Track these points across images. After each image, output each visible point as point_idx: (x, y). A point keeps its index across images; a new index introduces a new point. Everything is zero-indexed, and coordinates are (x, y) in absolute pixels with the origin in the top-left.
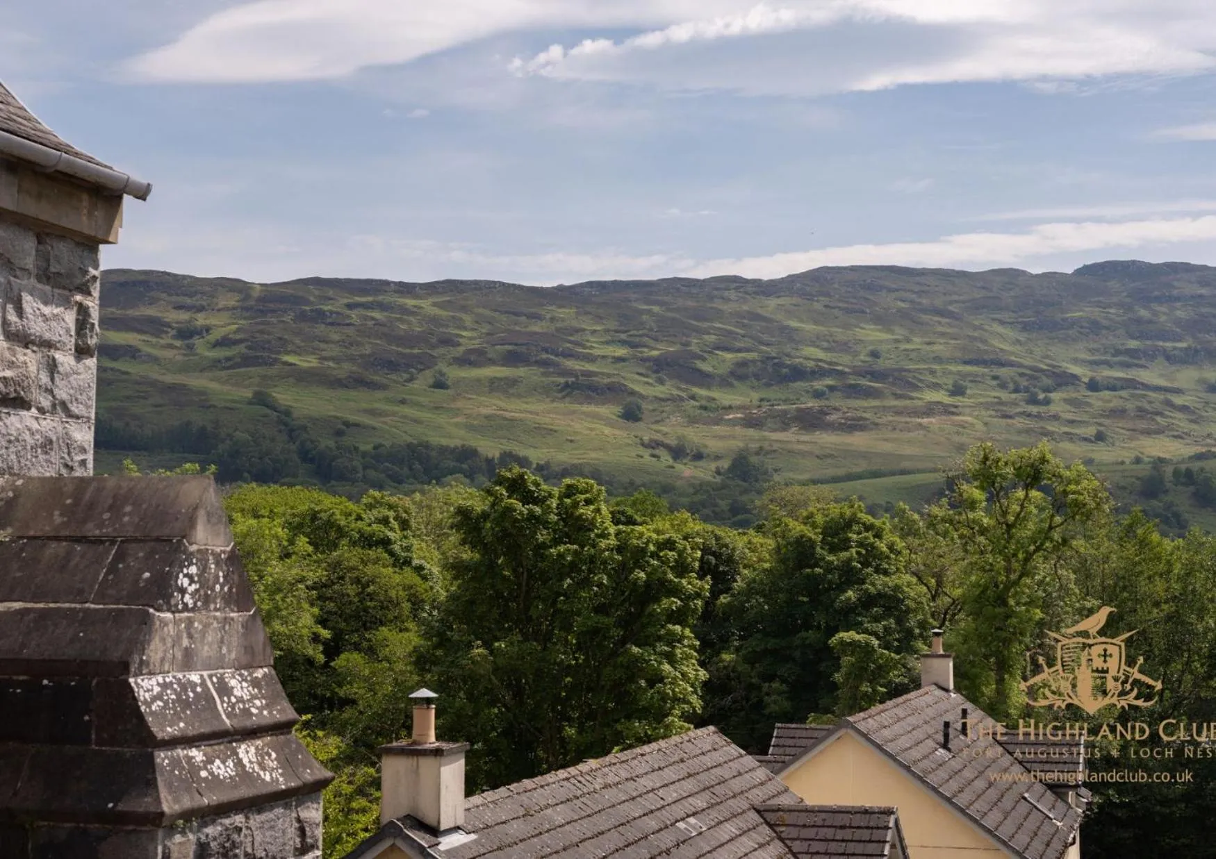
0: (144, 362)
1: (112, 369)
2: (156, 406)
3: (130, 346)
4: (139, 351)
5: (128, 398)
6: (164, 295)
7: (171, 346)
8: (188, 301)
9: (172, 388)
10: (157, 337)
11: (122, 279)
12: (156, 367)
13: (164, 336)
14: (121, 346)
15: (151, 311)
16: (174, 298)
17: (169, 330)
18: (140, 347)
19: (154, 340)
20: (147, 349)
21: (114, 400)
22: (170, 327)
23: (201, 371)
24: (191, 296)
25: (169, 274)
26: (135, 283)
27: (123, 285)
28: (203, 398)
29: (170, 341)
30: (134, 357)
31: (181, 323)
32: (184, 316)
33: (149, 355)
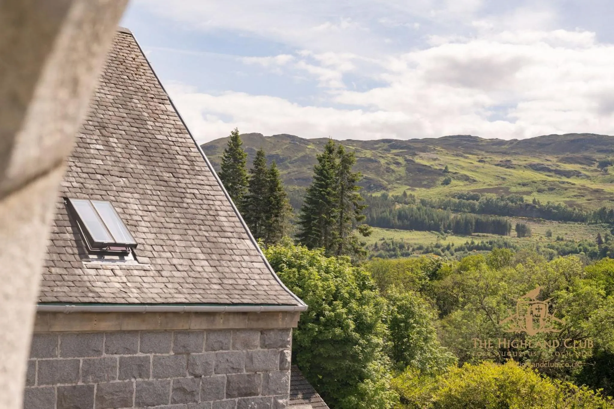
0: (583, 178)
1: (567, 183)
2: (589, 200)
3: (576, 171)
4: (580, 173)
5: (575, 196)
6: (592, 146)
7: (596, 171)
8: (605, 148)
9: (597, 191)
10: (589, 166)
11: (572, 138)
12: (589, 181)
13: (592, 165)
14: (572, 171)
15: (587, 154)
16: (597, 147)
17: (595, 162)
18: (581, 171)
19: (588, 168)
20: (584, 172)
21: (568, 198)
22: (595, 161)
23: (611, 182)
24: (606, 145)
25: (595, 135)
26: (578, 140)
27: (572, 141)
28: (612, 196)
29: (596, 168)
30: (578, 176)
31: (601, 159)
32: (603, 156)
33: (585, 175)
